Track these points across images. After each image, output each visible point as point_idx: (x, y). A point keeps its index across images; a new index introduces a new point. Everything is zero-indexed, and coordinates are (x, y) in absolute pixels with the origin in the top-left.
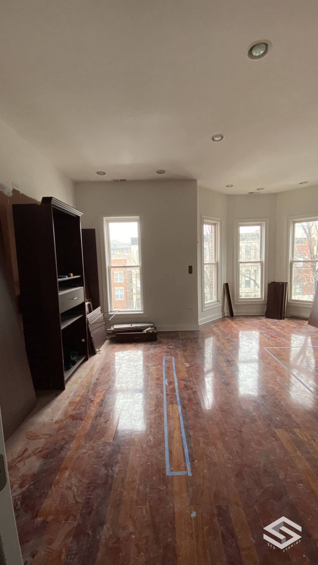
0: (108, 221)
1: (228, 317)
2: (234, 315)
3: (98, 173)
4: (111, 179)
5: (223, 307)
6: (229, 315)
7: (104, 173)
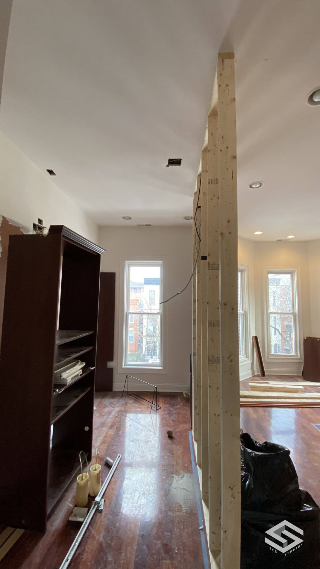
0: (129, 265)
1: (258, 376)
2: (266, 374)
3: (124, 218)
4: (136, 224)
5: (252, 364)
6: (259, 374)
7: (130, 218)
